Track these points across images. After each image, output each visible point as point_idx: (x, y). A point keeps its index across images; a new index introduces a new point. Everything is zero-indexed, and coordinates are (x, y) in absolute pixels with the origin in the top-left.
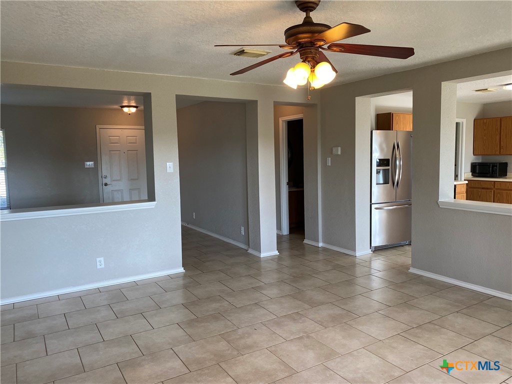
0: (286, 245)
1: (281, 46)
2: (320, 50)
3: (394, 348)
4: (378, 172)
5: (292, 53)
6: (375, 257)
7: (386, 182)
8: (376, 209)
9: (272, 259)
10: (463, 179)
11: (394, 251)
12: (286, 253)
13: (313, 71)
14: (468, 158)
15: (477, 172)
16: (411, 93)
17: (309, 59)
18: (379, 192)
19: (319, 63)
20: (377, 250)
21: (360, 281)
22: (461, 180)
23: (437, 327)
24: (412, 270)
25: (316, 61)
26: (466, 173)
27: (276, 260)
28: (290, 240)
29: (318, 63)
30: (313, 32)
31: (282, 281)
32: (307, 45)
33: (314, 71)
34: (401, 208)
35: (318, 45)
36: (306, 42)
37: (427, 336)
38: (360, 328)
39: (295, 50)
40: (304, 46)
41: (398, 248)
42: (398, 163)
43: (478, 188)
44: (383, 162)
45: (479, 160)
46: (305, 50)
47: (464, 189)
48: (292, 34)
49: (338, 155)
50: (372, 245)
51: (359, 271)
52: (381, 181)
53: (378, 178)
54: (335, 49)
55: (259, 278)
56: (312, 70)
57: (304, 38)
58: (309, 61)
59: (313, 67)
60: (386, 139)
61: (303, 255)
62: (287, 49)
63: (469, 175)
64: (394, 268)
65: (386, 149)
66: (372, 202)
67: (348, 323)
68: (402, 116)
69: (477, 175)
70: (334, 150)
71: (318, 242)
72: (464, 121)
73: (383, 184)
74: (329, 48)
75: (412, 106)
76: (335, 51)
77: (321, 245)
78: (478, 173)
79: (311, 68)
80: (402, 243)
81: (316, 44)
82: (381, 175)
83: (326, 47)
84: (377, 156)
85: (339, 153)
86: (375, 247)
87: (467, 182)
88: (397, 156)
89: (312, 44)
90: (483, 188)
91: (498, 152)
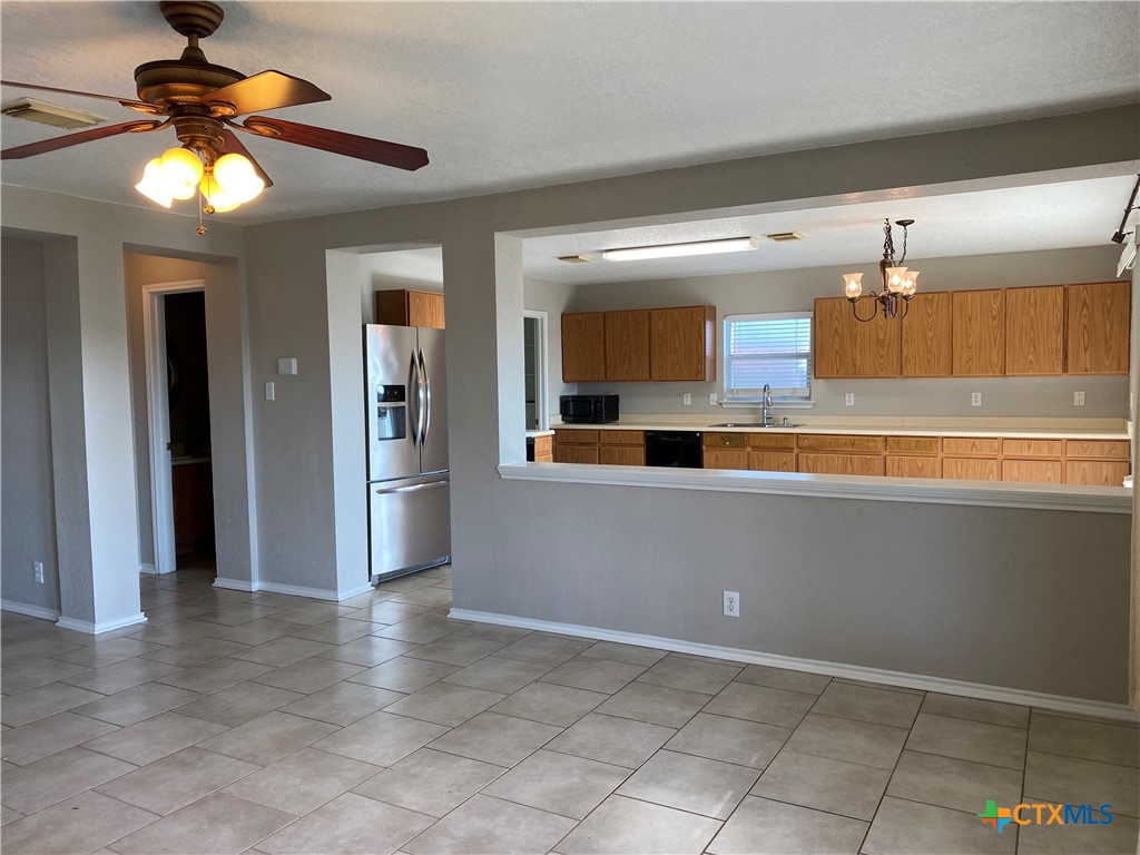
0: (167, 598)
1: (124, 103)
2: (226, 126)
3: (415, 776)
4: (382, 414)
5: (156, 125)
6: (380, 596)
7: (399, 434)
8: (381, 492)
9: (129, 634)
10: (548, 427)
11: (420, 581)
12: (168, 616)
13: (209, 172)
14: (553, 389)
15: (571, 413)
16: (439, 250)
17: (199, 144)
18: (386, 457)
19: (224, 154)
20: (385, 582)
21: (347, 651)
22: (544, 429)
23: (499, 717)
24: (455, 614)
25: (216, 150)
26: (551, 417)
27: (139, 636)
28: (179, 582)
29: (221, 154)
30: (206, 84)
31: (154, 682)
32: (194, 110)
33: (211, 172)
34: (432, 488)
35: (219, 115)
36: (191, 105)
37: (480, 738)
38: (344, 750)
39: (163, 118)
40: (186, 111)
41: (426, 574)
42: (421, 394)
43: (574, 444)
44: (393, 393)
45: (573, 391)
46: (187, 120)
47: (549, 447)
48: (152, 77)
49: (293, 376)
50: (374, 573)
51: (345, 631)
52: (389, 433)
53: (382, 427)
54: (260, 128)
55: (87, 685)
56: (208, 169)
57: (186, 93)
58: (199, 148)
59: (211, 163)
60: (397, 342)
61: (214, 614)
62: (143, 113)
63: (558, 420)
64: (417, 615)
65: (395, 364)
66: (372, 479)
67: (316, 745)
68: (427, 299)
69: (571, 418)
70: (282, 364)
71: (250, 580)
72: (545, 315)
73: (393, 438)
74: (248, 124)
75: (442, 281)
76: (261, 134)
77: (256, 585)
78: (574, 416)
79: (206, 165)
80: (435, 561)
81: (214, 112)
82: (388, 420)
83: (239, 121)
84: (379, 380)
85: (294, 371)
86: (381, 576)
87: (553, 432)
88: (420, 381)
89: (204, 109)
90: (582, 444)
91: (602, 377)
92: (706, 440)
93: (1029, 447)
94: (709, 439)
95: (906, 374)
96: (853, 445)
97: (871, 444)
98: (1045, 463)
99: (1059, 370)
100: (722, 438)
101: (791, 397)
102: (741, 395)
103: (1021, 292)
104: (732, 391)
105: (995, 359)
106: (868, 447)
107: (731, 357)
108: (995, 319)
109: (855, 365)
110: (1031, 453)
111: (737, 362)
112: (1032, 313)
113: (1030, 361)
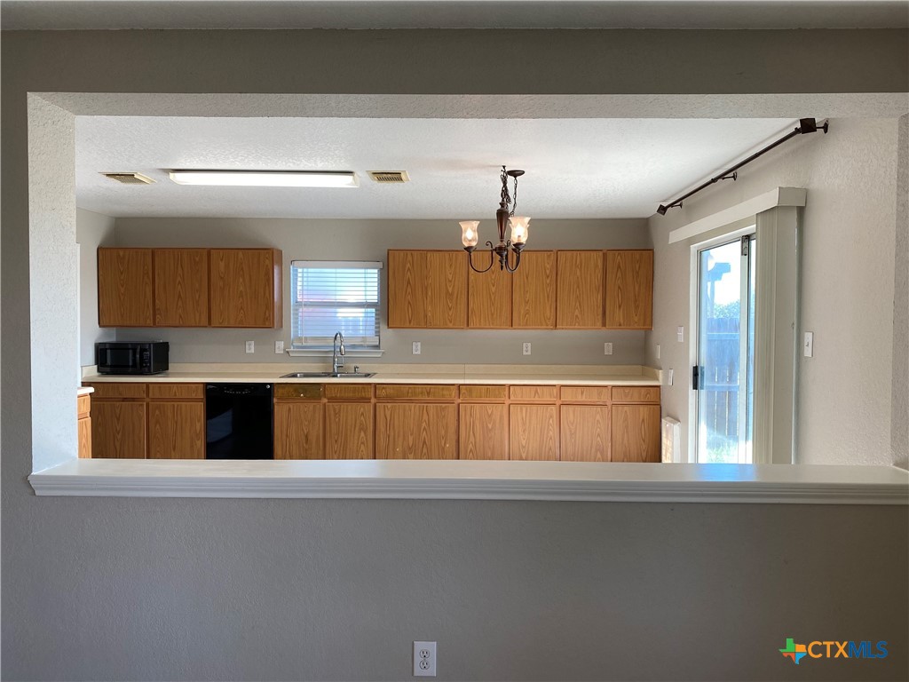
14: (86, 334)
15: (109, 362)
26: (84, 368)
43: (115, 399)
45: (111, 337)
47: (86, 408)
69: (108, 369)
78: (111, 366)
87: (91, 390)
90: (125, 400)
91: (150, 322)
92: (278, 392)
93: (582, 393)
94: (281, 391)
95: (471, 325)
96: (429, 394)
97: (445, 392)
98: (594, 408)
99: (599, 324)
100: (295, 390)
101: (361, 346)
102: (310, 343)
103: (569, 254)
104: (300, 339)
105: (548, 313)
106: (443, 396)
107: (298, 304)
108: (548, 277)
109: (426, 316)
110: (584, 399)
111: (305, 309)
112: (578, 273)
113: (577, 316)
